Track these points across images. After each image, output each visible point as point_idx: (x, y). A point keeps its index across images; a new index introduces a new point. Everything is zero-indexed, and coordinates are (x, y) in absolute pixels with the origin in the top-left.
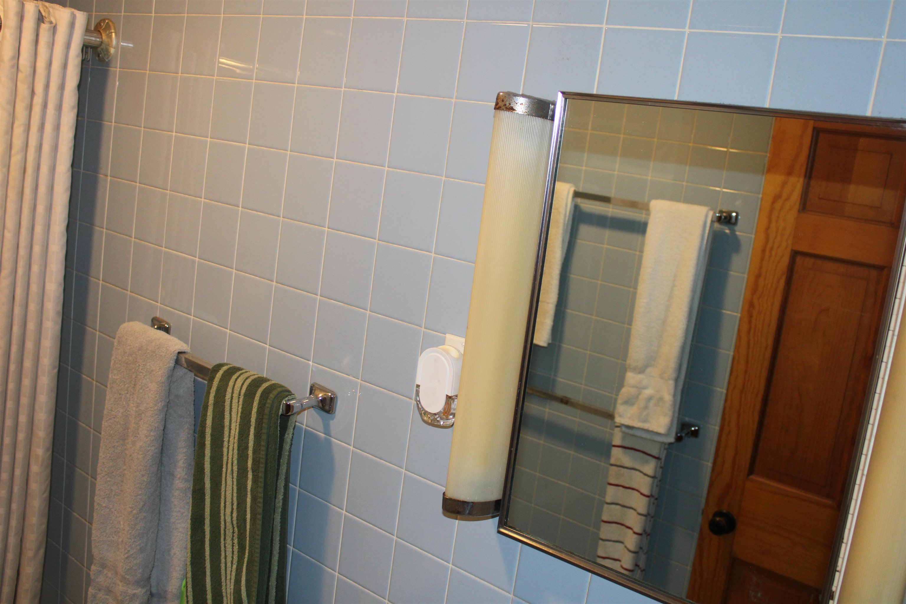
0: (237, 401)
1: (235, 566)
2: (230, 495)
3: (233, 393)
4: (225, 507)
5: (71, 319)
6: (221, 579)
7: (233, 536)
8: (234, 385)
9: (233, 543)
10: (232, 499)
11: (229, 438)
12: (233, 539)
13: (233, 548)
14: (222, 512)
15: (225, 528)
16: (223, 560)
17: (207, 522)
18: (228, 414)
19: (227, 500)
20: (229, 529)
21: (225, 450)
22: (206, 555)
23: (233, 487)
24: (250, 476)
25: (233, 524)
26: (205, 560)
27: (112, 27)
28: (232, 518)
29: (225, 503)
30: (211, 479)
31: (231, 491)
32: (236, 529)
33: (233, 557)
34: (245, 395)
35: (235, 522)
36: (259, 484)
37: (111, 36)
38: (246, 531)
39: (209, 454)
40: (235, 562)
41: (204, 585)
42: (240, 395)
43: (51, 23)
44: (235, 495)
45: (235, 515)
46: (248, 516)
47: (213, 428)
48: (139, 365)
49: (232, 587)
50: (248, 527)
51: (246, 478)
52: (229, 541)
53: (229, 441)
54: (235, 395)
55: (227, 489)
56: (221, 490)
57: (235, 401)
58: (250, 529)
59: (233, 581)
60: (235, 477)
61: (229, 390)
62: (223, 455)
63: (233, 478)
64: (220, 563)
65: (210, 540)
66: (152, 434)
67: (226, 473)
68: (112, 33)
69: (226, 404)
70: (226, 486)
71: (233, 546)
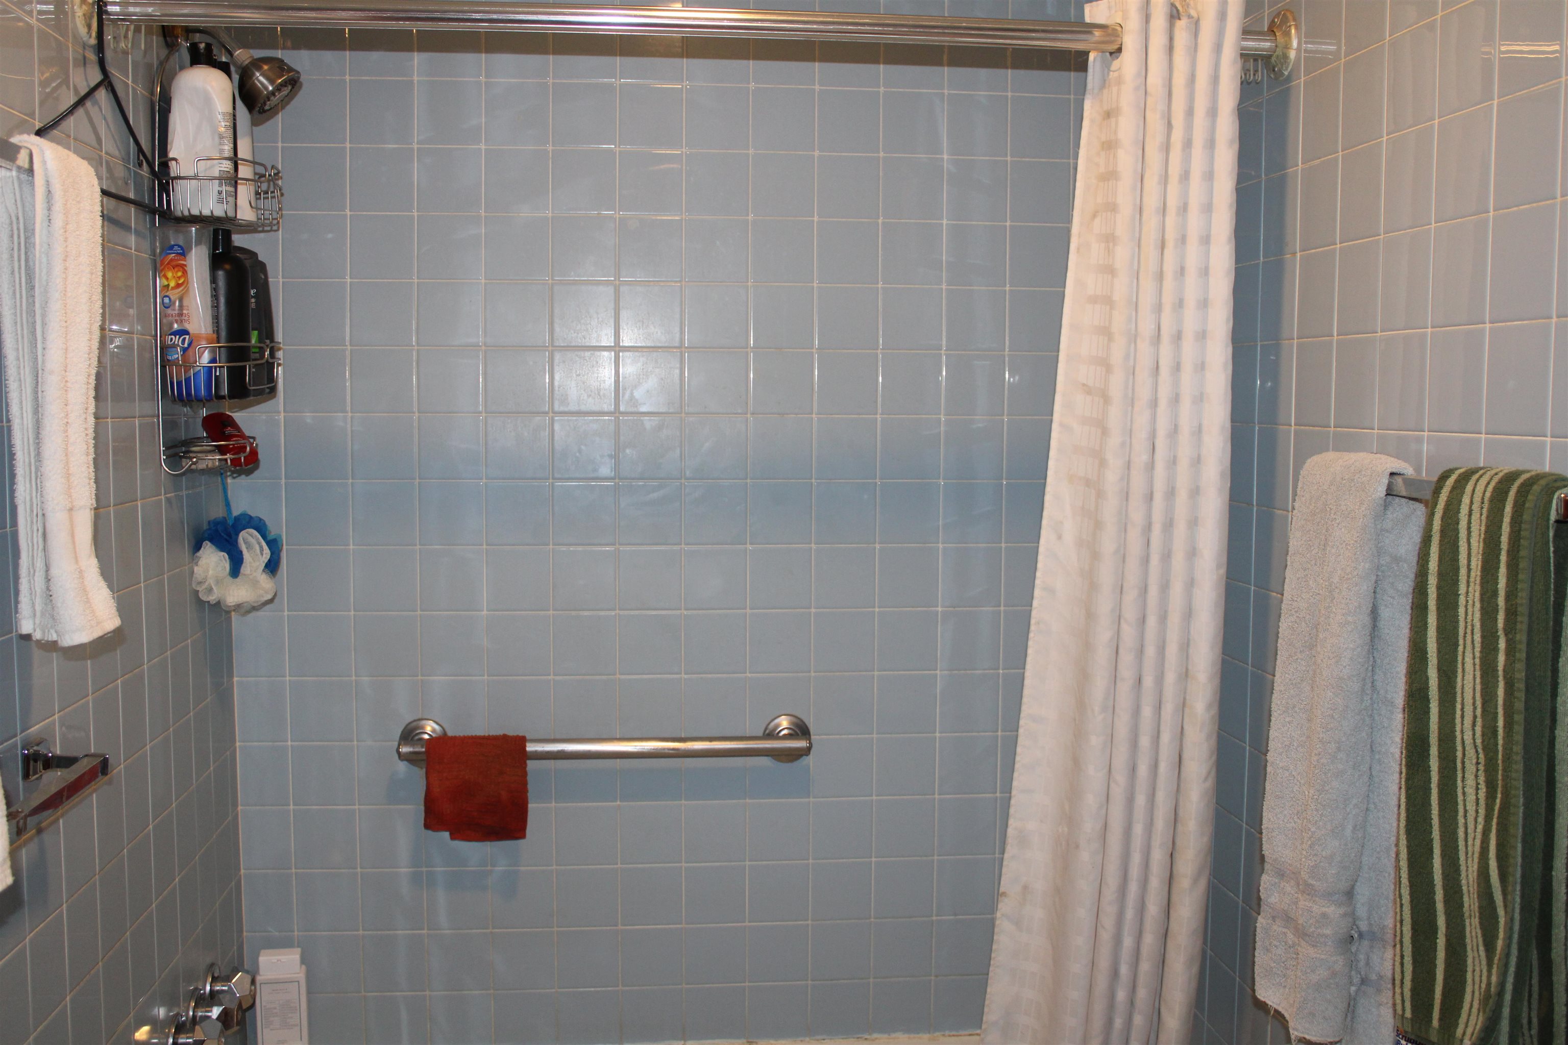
0: (1478, 516)
1: (1480, 828)
2: (1471, 691)
3: (1472, 503)
4: (1462, 717)
5: (1253, 505)
6: (1459, 859)
7: (1478, 770)
8: (1474, 490)
9: (1478, 784)
10: (1474, 698)
11: (1468, 586)
12: (1476, 776)
13: (1477, 794)
14: (1458, 728)
15: (1464, 755)
16: (1461, 821)
17: (1434, 751)
18: (1466, 545)
19: (1466, 703)
20: (1470, 759)
21: (1461, 611)
22: (1433, 816)
23: (1474, 675)
24: (1502, 644)
25: (1476, 747)
26: (1431, 826)
27: (1290, 17)
28: (1474, 735)
29: (1462, 709)
30: (1439, 669)
31: (1471, 685)
32: (1481, 756)
33: (1477, 812)
34: (1491, 500)
35: (1479, 741)
36: (1518, 655)
37: (1290, 31)
38: (1497, 751)
39: (1435, 624)
40: (1481, 820)
41: (1430, 873)
42: (1483, 503)
43: (1190, 17)
44: (1478, 687)
45: (1478, 729)
46: (1501, 723)
47: (1441, 575)
48: (1331, 509)
49: (1476, 867)
50: (1500, 742)
51: (1496, 650)
52: (1470, 782)
53: (1467, 593)
54: (1476, 507)
55: (1465, 682)
56: (1455, 688)
57: (1475, 516)
58: (1503, 746)
59: (1476, 855)
60: (1478, 654)
61: (1466, 500)
62: (1457, 622)
63: (1474, 658)
64: (1457, 827)
65: (1439, 785)
66: (1350, 619)
67: (1464, 652)
68: (1290, 26)
69: (1460, 526)
70: (1463, 676)
71: (1477, 789)
